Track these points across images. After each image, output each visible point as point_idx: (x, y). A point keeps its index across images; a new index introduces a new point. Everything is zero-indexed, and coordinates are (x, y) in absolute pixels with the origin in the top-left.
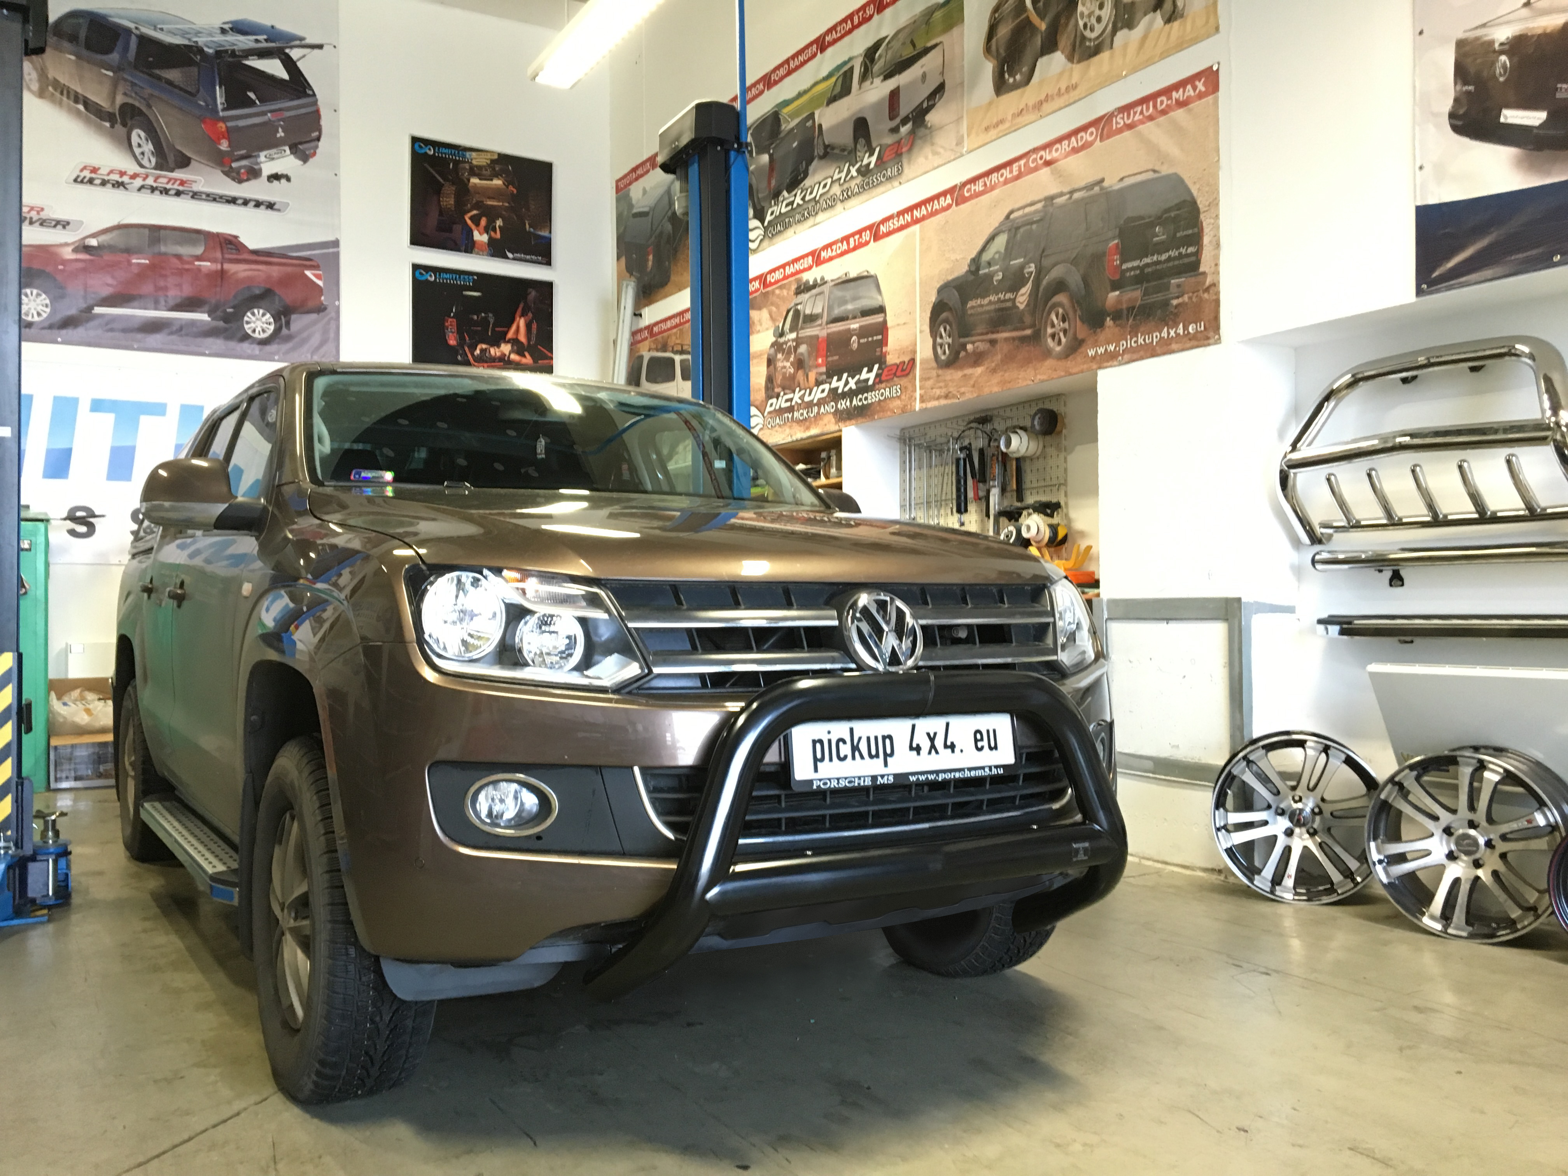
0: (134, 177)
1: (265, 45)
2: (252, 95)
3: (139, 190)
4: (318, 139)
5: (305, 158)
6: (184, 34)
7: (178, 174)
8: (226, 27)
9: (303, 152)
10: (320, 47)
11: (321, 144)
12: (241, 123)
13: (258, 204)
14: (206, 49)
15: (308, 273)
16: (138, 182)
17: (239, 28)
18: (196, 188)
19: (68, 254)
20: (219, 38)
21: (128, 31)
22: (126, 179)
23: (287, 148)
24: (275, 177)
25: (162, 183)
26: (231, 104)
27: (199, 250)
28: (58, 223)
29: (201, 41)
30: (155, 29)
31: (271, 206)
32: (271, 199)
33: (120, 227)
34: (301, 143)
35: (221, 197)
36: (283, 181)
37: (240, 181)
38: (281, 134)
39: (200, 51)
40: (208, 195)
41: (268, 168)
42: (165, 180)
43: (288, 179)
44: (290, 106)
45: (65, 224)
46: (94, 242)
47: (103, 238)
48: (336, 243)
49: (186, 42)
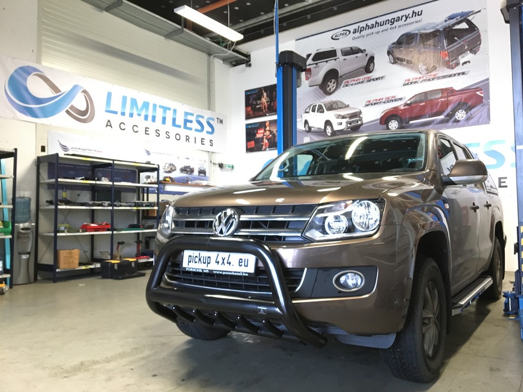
0: (420, 78)
1: (460, 19)
2: (456, 38)
3: (421, 82)
4: (480, 44)
5: (475, 53)
6: (433, 28)
7: (433, 73)
8: (447, 19)
9: (474, 51)
10: (480, 11)
11: (481, 46)
12: (452, 49)
13: (459, 74)
14: (440, 29)
15: (478, 93)
16: (421, 80)
17: (451, 18)
18: (438, 76)
19: (402, 108)
20: (445, 24)
21: (417, 34)
22: (417, 80)
23: (469, 52)
24: (465, 63)
25: (428, 77)
26: (449, 44)
27: (440, 96)
28: (399, 99)
29: (438, 28)
30: (425, 30)
31: (463, 73)
32: (463, 71)
33: (416, 95)
34: (474, 48)
35: (446, 76)
36: (468, 63)
37: (453, 68)
38: (466, 47)
39: (438, 31)
40: (442, 77)
41: (462, 61)
42: (429, 76)
43: (469, 62)
44: (469, 37)
45: (401, 99)
46: (409, 102)
47: (412, 100)
48: (488, 79)
49: (434, 30)
